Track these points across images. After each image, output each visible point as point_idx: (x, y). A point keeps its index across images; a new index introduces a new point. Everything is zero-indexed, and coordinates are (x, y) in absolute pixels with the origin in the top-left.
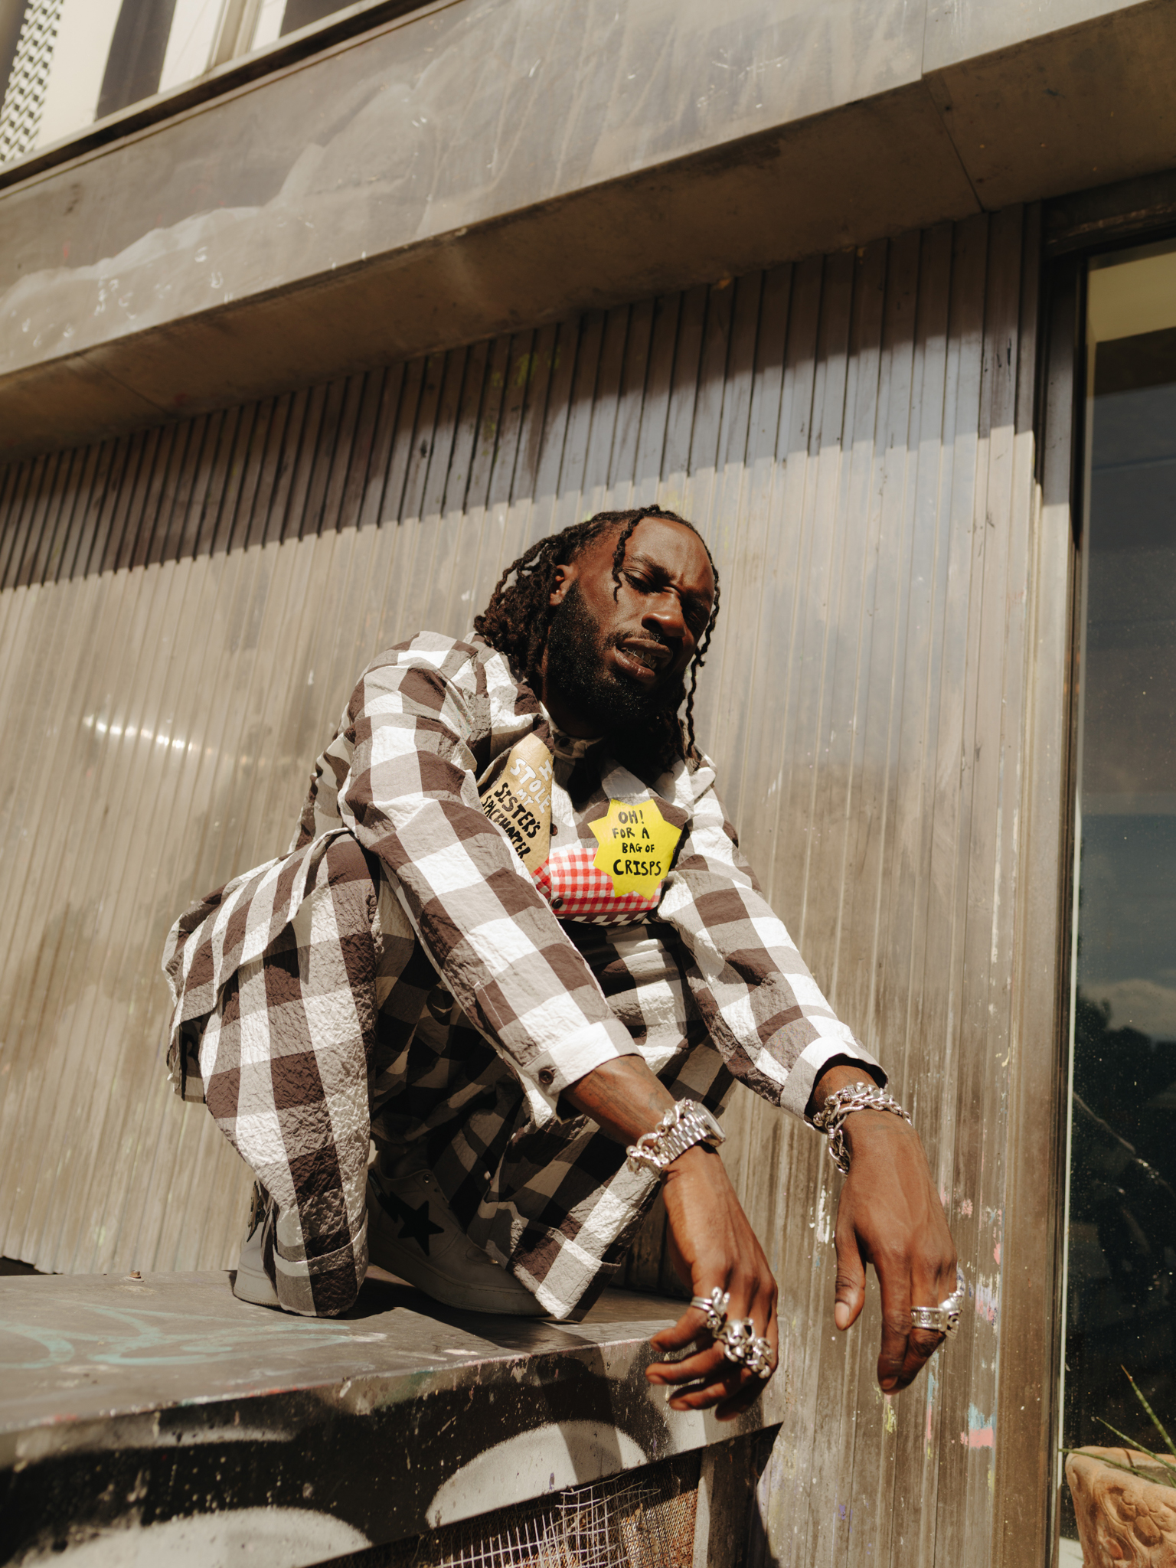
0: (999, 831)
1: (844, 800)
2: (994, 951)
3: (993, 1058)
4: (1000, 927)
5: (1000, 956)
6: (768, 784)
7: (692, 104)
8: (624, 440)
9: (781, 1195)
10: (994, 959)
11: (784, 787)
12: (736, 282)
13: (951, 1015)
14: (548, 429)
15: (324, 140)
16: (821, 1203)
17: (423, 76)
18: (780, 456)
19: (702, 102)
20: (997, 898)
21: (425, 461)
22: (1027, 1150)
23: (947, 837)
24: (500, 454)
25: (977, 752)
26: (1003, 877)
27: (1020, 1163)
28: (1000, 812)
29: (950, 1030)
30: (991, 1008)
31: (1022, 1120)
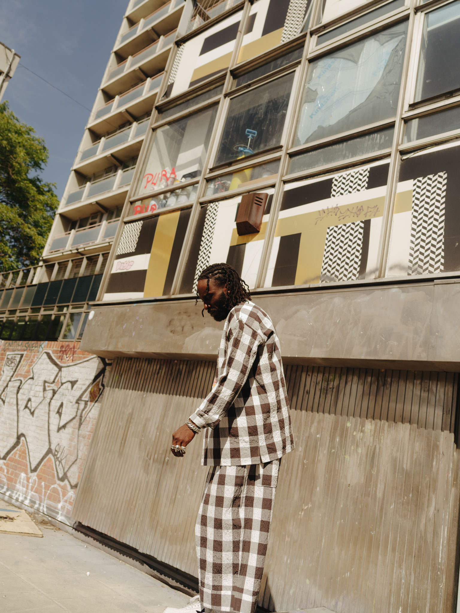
0: (442, 531)
1: (408, 514)
2: (440, 559)
3: (439, 585)
4: (442, 554)
5: (441, 561)
6: (390, 506)
7: (376, 347)
8: (358, 406)
9: (391, 606)
10: (440, 561)
11: (394, 507)
12: (386, 370)
13: (430, 572)
14: (339, 396)
15: (286, 319)
16: (400, 610)
17: (311, 311)
18: (396, 421)
19: (378, 346)
20: (441, 547)
21: (308, 395)
22: (446, 605)
23: (430, 529)
24: (327, 399)
25: (438, 510)
26: (443, 542)
27: (445, 608)
28: (442, 526)
29: (430, 576)
30: (439, 573)
31: (446, 598)
